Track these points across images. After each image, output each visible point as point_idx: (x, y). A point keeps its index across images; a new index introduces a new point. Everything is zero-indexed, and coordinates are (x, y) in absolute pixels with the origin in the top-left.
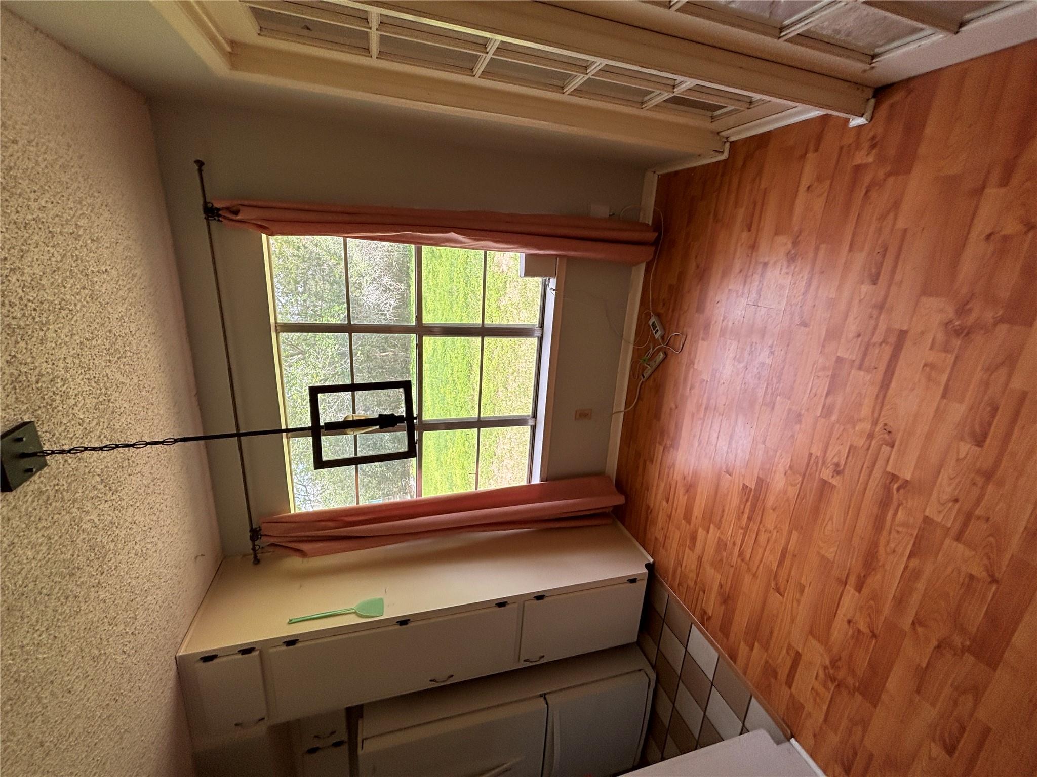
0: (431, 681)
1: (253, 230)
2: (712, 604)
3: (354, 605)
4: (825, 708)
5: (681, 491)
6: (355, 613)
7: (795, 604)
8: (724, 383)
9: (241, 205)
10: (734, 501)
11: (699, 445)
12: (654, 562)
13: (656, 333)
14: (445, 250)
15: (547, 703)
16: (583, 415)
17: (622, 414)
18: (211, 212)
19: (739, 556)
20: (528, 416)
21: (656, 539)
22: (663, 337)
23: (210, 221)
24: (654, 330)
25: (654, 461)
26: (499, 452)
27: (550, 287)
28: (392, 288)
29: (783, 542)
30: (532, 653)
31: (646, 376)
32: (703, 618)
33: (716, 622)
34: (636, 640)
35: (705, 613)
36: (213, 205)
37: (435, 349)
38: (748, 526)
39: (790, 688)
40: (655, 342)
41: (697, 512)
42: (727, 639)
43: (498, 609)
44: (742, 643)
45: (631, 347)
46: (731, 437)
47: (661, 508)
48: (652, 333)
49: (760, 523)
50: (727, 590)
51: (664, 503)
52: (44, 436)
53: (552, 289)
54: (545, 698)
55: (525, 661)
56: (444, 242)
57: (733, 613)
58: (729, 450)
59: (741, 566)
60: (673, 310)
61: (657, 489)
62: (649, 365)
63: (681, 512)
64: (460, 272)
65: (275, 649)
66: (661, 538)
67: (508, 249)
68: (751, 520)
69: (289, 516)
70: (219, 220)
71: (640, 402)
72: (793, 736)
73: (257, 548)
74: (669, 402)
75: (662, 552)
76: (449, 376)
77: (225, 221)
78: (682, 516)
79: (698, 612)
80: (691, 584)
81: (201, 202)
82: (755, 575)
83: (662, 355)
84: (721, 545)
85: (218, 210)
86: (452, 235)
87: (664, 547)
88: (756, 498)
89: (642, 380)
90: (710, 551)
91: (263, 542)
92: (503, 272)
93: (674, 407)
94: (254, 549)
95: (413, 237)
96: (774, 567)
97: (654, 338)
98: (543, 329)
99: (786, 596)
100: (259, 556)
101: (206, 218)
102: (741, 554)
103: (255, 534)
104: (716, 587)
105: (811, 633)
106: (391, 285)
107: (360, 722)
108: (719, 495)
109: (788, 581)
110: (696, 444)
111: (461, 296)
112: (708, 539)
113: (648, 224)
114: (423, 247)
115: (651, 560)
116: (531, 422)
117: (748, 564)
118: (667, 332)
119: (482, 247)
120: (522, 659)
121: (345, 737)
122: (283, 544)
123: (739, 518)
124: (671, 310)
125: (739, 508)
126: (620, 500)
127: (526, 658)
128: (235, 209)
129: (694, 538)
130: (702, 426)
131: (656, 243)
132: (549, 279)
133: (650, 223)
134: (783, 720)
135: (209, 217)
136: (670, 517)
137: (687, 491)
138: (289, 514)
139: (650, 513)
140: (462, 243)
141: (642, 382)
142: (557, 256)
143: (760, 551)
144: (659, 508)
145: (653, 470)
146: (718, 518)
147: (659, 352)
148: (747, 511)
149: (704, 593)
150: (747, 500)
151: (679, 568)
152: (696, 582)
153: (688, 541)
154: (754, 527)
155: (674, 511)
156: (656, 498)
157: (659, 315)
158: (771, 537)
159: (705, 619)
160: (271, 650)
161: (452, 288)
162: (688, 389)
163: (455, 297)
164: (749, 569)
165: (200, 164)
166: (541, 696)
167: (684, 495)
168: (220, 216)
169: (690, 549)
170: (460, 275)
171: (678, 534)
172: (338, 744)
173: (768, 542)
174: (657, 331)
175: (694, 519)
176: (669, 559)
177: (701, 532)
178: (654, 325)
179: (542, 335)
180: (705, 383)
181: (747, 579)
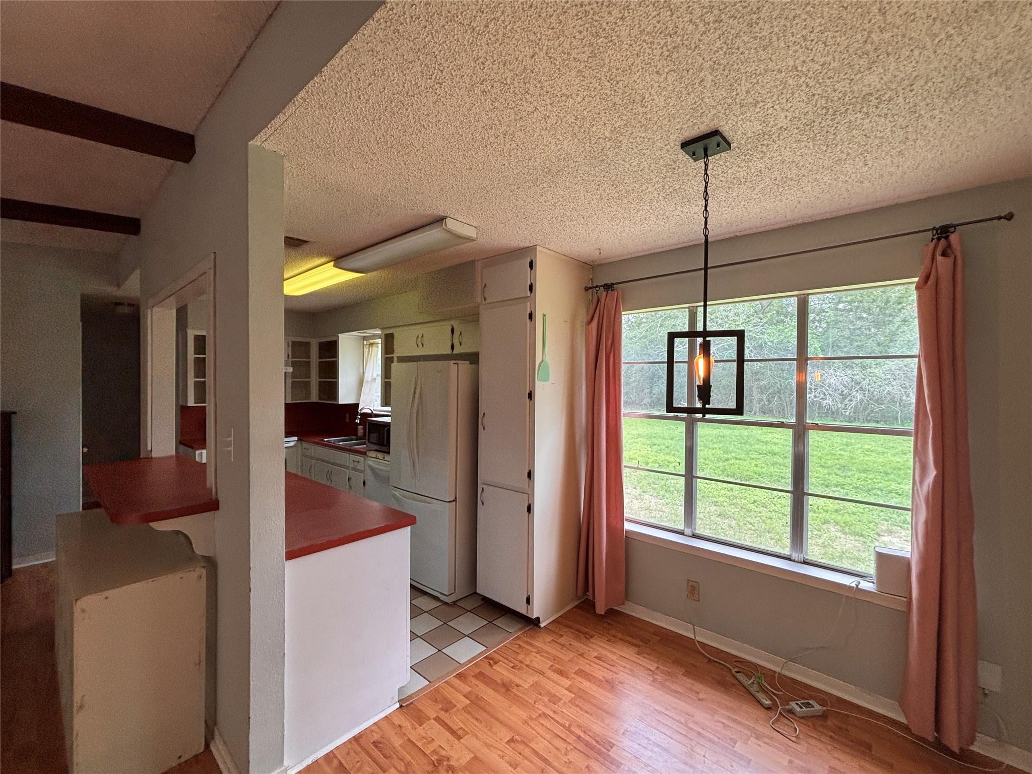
0: (484, 414)
1: (922, 269)
2: (502, 671)
3: (548, 359)
4: (419, 744)
5: (609, 675)
6: (543, 361)
7: (500, 753)
8: (732, 766)
9: (955, 257)
10: (596, 728)
11: (656, 710)
12: (540, 627)
13: (797, 704)
14: (909, 468)
15: (450, 502)
16: (693, 589)
17: (692, 636)
18: (944, 232)
19: (544, 713)
20: (695, 529)
21: (562, 636)
22: (791, 711)
23: (931, 232)
24: (801, 703)
25: (638, 656)
26: (647, 496)
27: (861, 581)
28: (846, 401)
29: (556, 764)
30: (487, 495)
31: (738, 675)
32: (491, 659)
33: (487, 670)
34: (477, 592)
35: (496, 663)
36: (952, 232)
37: (766, 443)
38: (572, 732)
39: (435, 719)
40: (786, 701)
41: (586, 685)
42: (473, 676)
43: (527, 471)
44: (470, 689)
45: (778, 670)
46: (665, 750)
47: (591, 650)
48: (799, 700)
49: (575, 748)
50: (514, 691)
51: (596, 654)
52: (717, 157)
53: (859, 583)
54: (454, 501)
55: (483, 488)
56: (920, 460)
57: (494, 690)
58: (651, 742)
59: (536, 712)
60: (831, 737)
61: (610, 651)
62: (753, 683)
63: (587, 669)
64: (874, 483)
65: (529, 306)
66: (562, 640)
67: (917, 537)
68: (578, 738)
69: (620, 310)
70: (933, 239)
71: (707, 660)
72: (401, 706)
73: (597, 289)
74: (706, 692)
75: (549, 638)
76: (733, 454)
77: (932, 245)
78: (581, 667)
79: (496, 656)
80: (520, 657)
81: (955, 223)
82: (526, 722)
83: (767, 702)
84: (554, 699)
85: (947, 238)
86: (932, 473)
87: (554, 641)
88: (599, 753)
89: (734, 671)
90: (549, 686)
91: (602, 293)
92: (879, 535)
93: (701, 696)
94: (597, 286)
95: (925, 429)
96: (532, 745)
97: (792, 701)
98: (801, 563)
99: (507, 746)
100: (590, 291)
101: (934, 228)
102: (545, 715)
103: (608, 287)
104: (517, 680)
105: (475, 758)
106: (851, 400)
107: (468, 362)
108: (604, 714)
109: (520, 754)
110: (658, 708)
111: (841, 480)
112: (560, 686)
113: (972, 744)
114: (912, 438)
115: (542, 625)
116: (688, 531)
117: (535, 719)
118: (797, 719)
119: (917, 506)
120: (485, 487)
121: (456, 351)
122: (598, 307)
123: (580, 727)
124: (833, 735)
125: (590, 730)
126: (600, 609)
127: (484, 489)
128: (949, 251)
129: (561, 673)
130: (678, 721)
131: (940, 746)
132: (873, 582)
133: (971, 748)
134: (412, 703)
135: (937, 230)
136: (582, 655)
137: (607, 681)
138: (622, 309)
139: (587, 638)
140: (921, 482)
141: (731, 670)
142: (911, 599)
143: (548, 737)
144: (590, 647)
145: (629, 652)
146: (581, 705)
147: (771, 700)
148: (587, 738)
149: (512, 667)
150: (597, 742)
151: (534, 650)
152: (521, 662)
153: (558, 667)
154: (571, 739)
155: (588, 662)
156: (599, 647)
157: (824, 716)
158: (561, 754)
159: (491, 661)
160: (528, 304)
161: (851, 470)
162: (723, 721)
163: (838, 472)
164: (531, 718)
165: (1009, 217)
166: (456, 498)
167: (604, 677)
168: (939, 239)
169: (552, 666)
170: (870, 481)
171: (566, 659)
172: (453, 347)
173: (557, 748)
174: (801, 708)
175: (580, 679)
176: (543, 642)
177: (567, 683)
178: (808, 705)
179: (794, 561)
180: (733, 744)
181: (524, 715)
